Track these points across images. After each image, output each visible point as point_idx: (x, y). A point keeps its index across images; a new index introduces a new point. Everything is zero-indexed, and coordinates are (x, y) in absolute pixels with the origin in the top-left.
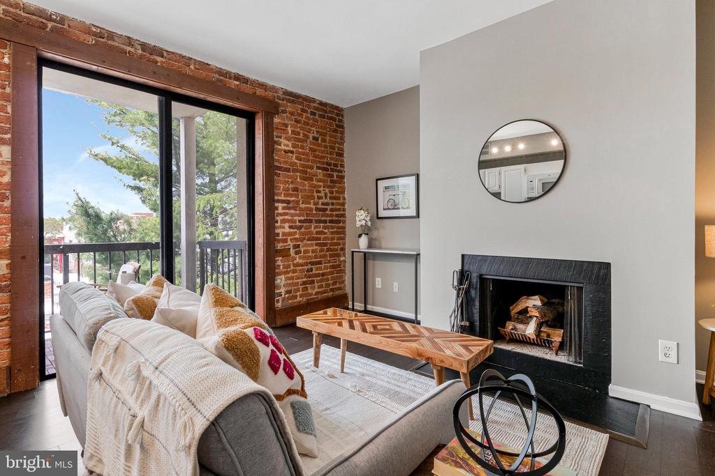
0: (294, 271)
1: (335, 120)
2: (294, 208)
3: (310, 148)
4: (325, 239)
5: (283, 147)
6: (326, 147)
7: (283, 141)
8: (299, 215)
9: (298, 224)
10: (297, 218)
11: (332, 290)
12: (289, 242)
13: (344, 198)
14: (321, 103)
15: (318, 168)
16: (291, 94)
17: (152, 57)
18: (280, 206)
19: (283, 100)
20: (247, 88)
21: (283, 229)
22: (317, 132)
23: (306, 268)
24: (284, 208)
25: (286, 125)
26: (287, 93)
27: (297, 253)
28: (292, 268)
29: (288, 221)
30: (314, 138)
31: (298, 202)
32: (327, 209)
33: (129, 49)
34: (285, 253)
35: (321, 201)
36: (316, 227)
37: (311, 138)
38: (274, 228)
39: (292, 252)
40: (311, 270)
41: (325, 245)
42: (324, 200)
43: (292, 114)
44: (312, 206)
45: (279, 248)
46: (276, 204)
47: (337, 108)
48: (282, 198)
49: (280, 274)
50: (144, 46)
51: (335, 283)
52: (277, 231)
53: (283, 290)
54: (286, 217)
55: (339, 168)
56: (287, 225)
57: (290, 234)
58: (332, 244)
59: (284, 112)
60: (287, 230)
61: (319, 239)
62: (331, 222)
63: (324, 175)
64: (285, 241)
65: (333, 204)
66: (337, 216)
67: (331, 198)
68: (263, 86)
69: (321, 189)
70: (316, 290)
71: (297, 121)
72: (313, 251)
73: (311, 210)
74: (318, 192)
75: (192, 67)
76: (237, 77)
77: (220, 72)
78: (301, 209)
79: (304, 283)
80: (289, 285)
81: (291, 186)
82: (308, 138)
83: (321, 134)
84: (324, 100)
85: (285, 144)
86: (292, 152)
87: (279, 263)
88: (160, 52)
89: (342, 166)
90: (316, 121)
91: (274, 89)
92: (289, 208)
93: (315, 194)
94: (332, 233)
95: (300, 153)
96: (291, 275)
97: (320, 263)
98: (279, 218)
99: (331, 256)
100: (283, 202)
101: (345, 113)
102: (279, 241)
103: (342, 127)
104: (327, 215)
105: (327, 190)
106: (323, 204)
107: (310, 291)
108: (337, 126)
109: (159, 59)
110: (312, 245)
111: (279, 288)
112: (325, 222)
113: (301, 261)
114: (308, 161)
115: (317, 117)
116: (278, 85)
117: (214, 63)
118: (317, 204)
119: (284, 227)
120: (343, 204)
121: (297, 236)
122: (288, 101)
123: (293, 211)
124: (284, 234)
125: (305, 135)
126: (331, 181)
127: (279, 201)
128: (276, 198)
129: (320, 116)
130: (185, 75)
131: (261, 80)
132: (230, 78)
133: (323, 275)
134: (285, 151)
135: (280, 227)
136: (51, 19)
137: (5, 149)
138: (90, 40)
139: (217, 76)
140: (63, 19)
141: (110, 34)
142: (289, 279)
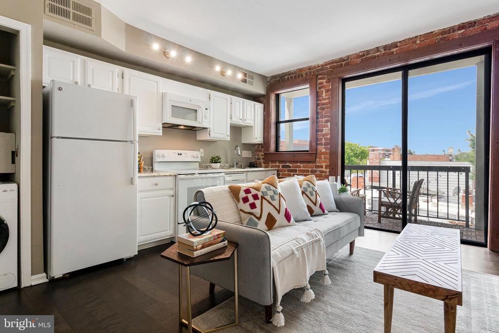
17: (390, 51)
20: (474, 30)
33: (377, 54)
50: (386, 47)
68: (496, 17)
75: (418, 42)
76: (462, 26)
77: (444, 32)
88: (395, 45)
109: (394, 50)
130: (416, 50)
132: (454, 31)
136: (344, 60)
137: (329, 124)
138: (359, 60)
139: (441, 36)
140: (348, 57)
141: (368, 52)
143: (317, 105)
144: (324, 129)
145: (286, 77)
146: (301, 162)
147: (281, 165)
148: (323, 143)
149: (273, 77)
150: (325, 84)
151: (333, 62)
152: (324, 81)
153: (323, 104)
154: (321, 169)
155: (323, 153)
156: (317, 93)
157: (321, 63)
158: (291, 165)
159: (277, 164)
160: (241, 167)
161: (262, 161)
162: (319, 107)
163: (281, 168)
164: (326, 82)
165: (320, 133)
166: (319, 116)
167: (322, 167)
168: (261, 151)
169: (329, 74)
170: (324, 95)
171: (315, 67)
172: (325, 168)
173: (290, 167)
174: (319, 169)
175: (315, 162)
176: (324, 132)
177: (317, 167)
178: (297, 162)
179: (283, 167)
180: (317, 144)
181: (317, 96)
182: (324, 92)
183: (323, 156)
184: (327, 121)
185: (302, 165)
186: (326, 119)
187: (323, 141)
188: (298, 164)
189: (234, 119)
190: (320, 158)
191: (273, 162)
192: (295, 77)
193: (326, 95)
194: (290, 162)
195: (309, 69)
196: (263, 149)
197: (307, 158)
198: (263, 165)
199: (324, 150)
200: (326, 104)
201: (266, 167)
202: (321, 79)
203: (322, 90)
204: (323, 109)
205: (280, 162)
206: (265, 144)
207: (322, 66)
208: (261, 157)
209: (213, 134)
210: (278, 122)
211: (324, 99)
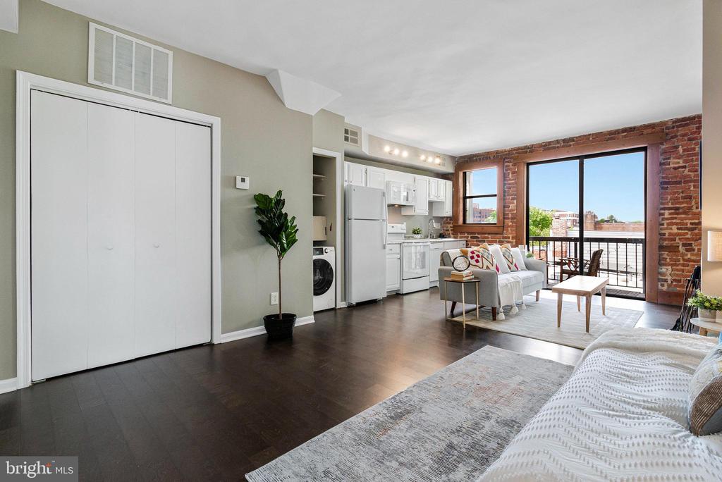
0: (685, 265)
2: (685, 213)
5: (672, 166)
7: (672, 161)
8: (691, 219)
9: (688, 226)
10: (688, 221)
12: (677, 241)
16: (682, 120)
17: (568, 144)
18: (667, 212)
19: (673, 128)
21: (669, 230)
24: (670, 214)
25: (677, 147)
27: (686, 250)
28: (682, 262)
29: (677, 224)
31: (690, 208)
33: (558, 145)
34: (672, 249)
38: (659, 229)
39: (682, 249)
43: (684, 135)
45: (664, 244)
46: (661, 211)
48: (670, 205)
49: (665, 265)
50: (564, 140)
52: (661, 232)
53: (669, 278)
54: (674, 221)
56: (674, 227)
57: (678, 234)
59: (673, 138)
60: (675, 230)
64: (673, 240)
68: (651, 126)
71: (691, 140)
75: (591, 139)
76: (625, 130)
77: (611, 133)
78: (693, 214)
80: (678, 275)
81: (681, 195)
85: (675, 163)
86: (684, 167)
87: (666, 256)
88: (572, 139)
91: (663, 124)
92: (677, 214)
96: (680, 267)
98: (665, 222)
100: (669, 209)
102: (664, 239)
109: (572, 143)
111: (664, 275)
113: (693, 258)
116: (667, 119)
117: (605, 129)
119: (671, 229)
121: (688, 236)
122: (678, 127)
123: (682, 216)
124: (670, 234)
127: (664, 209)
128: (661, 206)
131: (648, 122)
132: (618, 133)
134: (675, 168)
135: (666, 229)
136: (529, 148)
137: (515, 201)
138: (542, 149)
139: (608, 136)
140: (532, 146)
141: (550, 143)
142: (678, 270)
143: (505, 184)
144: (511, 205)
145: (475, 158)
146: (489, 234)
147: (470, 236)
149: (461, 157)
150: (511, 167)
151: (518, 149)
152: (511, 164)
153: (510, 184)
155: (510, 226)
156: (504, 174)
157: (508, 148)
158: (479, 236)
159: (466, 235)
160: (433, 238)
161: (451, 232)
162: (506, 186)
163: (469, 238)
165: (506, 209)
166: (506, 194)
167: (509, 238)
168: (449, 223)
169: (515, 158)
170: (510, 176)
171: (502, 152)
173: (478, 238)
175: (502, 234)
176: (510, 208)
177: (504, 238)
178: (486, 234)
179: (471, 237)
180: (504, 218)
181: (504, 177)
182: (510, 173)
183: (509, 229)
184: (513, 199)
185: (490, 236)
186: (512, 197)
187: (510, 216)
189: (431, 197)
190: (507, 230)
191: (461, 233)
192: (483, 159)
193: (512, 177)
194: (478, 233)
195: (497, 153)
196: (452, 222)
197: (495, 230)
198: (452, 236)
199: (510, 224)
200: (513, 184)
201: (455, 238)
202: (508, 162)
204: (510, 188)
205: (468, 233)
206: (454, 218)
207: (509, 151)
208: (450, 229)
209: (417, 211)
210: (465, 198)
211: (510, 180)
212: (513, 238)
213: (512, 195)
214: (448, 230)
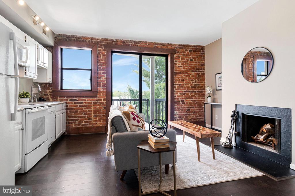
0: (182, 110)
1: (200, 51)
2: (182, 87)
3: (189, 64)
4: (195, 98)
5: (178, 65)
6: (196, 63)
7: (178, 63)
8: (184, 89)
9: (183, 92)
10: (183, 91)
11: (198, 119)
12: (180, 99)
13: (205, 82)
14: (194, 46)
15: (192, 71)
16: (181, 45)
17: (136, 44)
18: (176, 86)
19: (178, 48)
20: (164, 47)
21: (177, 94)
22: (192, 57)
23: (187, 109)
24: (178, 87)
25: (179, 57)
26: (179, 45)
27: (183, 103)
28: (181, 109)
30: (191, 60)
31: (183, 85)
32: (196, 87)
33: (131, 44)
34: (178, 103)
35: (193, 84)
36: (191, 94)
37: (189, 60)
38: (174, 94)
39: (181, 103)
40: (189, 110)
41: (195, 101)
42: (195, 83)
43: (181, 52)
44: (189, 86)
45: (176, 101)
46: (175, 86)
47: (201, 46)
48: (177, 83)
49: (176, 110)
50: (134, 42)
51: (200, 116)
52: (175, 95)
53: (177, 116)
54: (179, 90)
55: (202, 70)
56: (179, 93)
57: (180, 96)
58: (198, 101)
59: (178, 52)
60: (179, 95)
61: (193, 98)
62: (198, 92)
63: (195, 74)
64: (178, 99)
65: (199, 85)
66: (201, 89)
67: (198, 82)
68: (171, 45)
69: (194, 79)
70: (191, 118)
71: (183, 55)
72: (190, 103)
73: (189, 87)
74: (192, 80)
75: (147, 44)
76: (161, 44)
78: (185, 87)
79: (186, 115)
80: (180, 115)
81: (181, 79)
82: (188, 60)
83: (194, 58)
84: (195, 45)
85: (179, 64)
86: (181, 66)
87: (176, 106)
88: (138, 42)
89: (204, 69)
90: (192, 53)
91: (175, 45)
92: (180, 87)
93: (191, 81)
94: (198, 96)
95: (184, 66)
96: (180, 111)
97: (193, 107)
98: (176, 91)
99: (198, 105)
101: (205, 48)
102: (176, 99)
103: (204, 54)
104: (197, 89)
105: (196, 79)
106: (194, 85)
107: (188, 118)
108: (201, 54)
109: (138, 44)
110: (189, 101)
111: (176, 115)
112: (195, 92)
113: (184, 106)
114: (188, 69)
115: (192, 52)
116: (176, 43)
117: (154, 41)
118: (192, 85)
119: (178, 94)
120: (204, 85)
121: (183, 97)
122: (180, 48)
123: (181, 88)
124: (178, 96)
125: (186, 59)
126: (198, 76)
127: (176, 85)
128: (175, 83)
129: (193, 51)
130: (146, 47)
131: (170, 43)
132: (159, 45)
133: (194, 112)
134: (179, 67)
135: (176, 94)
136: (114, 41)
137: (105, 75)
138: (122, 44)
139: (155, 45)
140: (116, 40)
141: (127, 41)
142: (180, 112)
143: (98, 62)
144: (102, 77)
145: (73, 39)
146: (86, 97)
147: (69, 99)
148: (102, 85)
150: (102, 51)
151: (107, 40)
152: (102, 49)
153: (101, 63)
154: (100, 101)
155: (102, 92)
156: (97, 55)
157: (100, 38)
158: (78, 99)
159: (65, 98)
161: (50, 96)
162: (98, 64)
163: (69, 101)
164: (103, 50)
165: (99, 80)
166: (99, 69)
167: (101, 100)
168: (48, 89)
169: (105, 46)
170: (102, 57)
171: (95, 39)
172: (103, 101)
173: (77, 100)
174: (99, 101)
175: (96, 97)
176: (102, 79)
177: (98, 100)
178: (83, 97)
179: (70, 100)
180: (98, 86)
181: (97, 58)
182: (102, 55)
183: (101, 93)
184: (104, 73)
185: (86, 99)
186: (103, 72)
187: (102, 84)
188: (84, 98)
190: (100, 95)
191: (60, 97)
192: (80, 41)
193: (103, 58)
194: (76, 97)
195: (91, 39)
196: (50, 88)
197: (91, 94)
198: (51, 100)
199: (102, 90)
200: (103, 63)
201: (54, 101)
202: (100, 47)
203: (100, 54)
204: (101, 66)
205: (67, 97)
206: (54, 84)
207: (101, 40)
208: (49, 94)
209: (28, 73)
210: (62, 69)
211: (102, 60)
212: (104, 100)
213: (103, 70)
214: (47, 95)
